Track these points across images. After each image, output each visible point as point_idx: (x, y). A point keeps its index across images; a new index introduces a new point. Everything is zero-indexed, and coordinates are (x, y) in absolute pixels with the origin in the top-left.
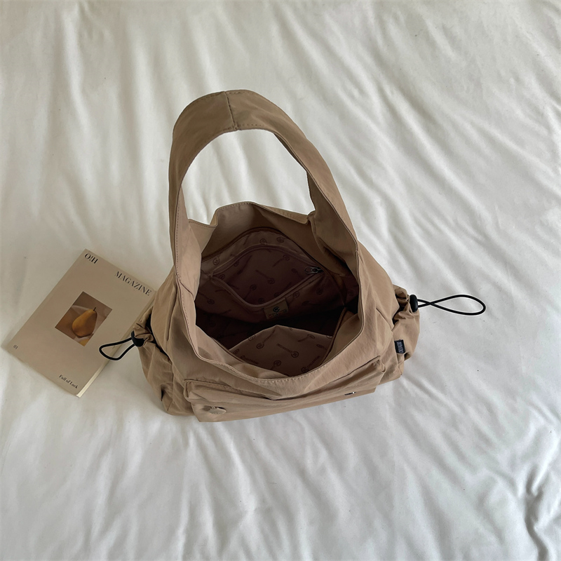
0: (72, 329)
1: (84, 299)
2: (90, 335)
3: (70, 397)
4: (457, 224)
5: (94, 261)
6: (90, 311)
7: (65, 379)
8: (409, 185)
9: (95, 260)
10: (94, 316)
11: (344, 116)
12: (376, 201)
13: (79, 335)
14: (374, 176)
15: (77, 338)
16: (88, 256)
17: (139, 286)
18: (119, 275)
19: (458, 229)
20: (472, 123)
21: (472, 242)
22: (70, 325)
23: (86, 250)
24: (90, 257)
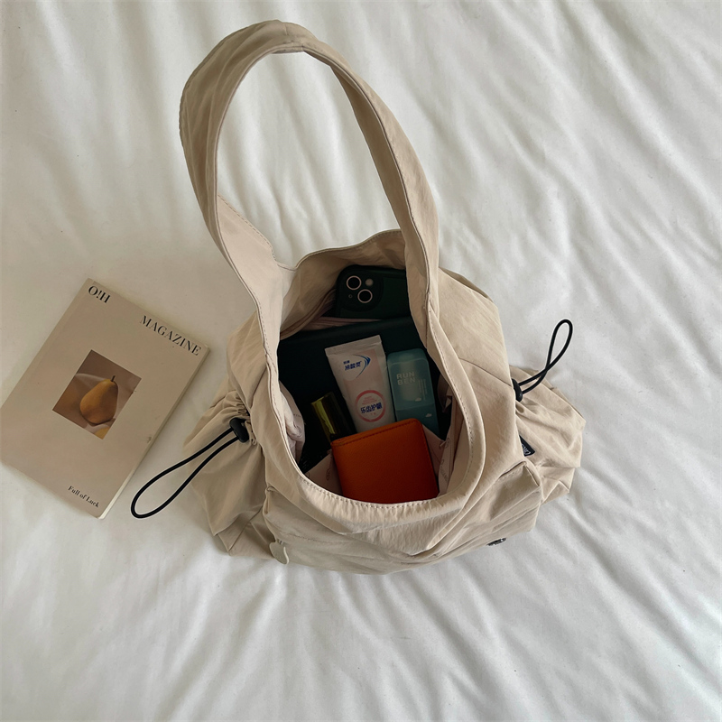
0: (80, 412)
1: (94, 363)
2: (109, 420)
3: (91, 520)
4: (676, 229)
5: (104, 299)
6: (105, 382)
7: (77, 493)
8: (602, 163)
9: (106, 296)
10: (113, 391)
11: (496, 38)
12: (551, 190)
13: (93, 421)
14: (545, 146)
15: (89, 426)
16: (93, 290)
17: (180, 341)
18: (146, 321)
19: (678, 238)
20: (704, 53)
21: (700, 260)
22: (76, 406)
23: (89, 280)
24: (98, 293)
